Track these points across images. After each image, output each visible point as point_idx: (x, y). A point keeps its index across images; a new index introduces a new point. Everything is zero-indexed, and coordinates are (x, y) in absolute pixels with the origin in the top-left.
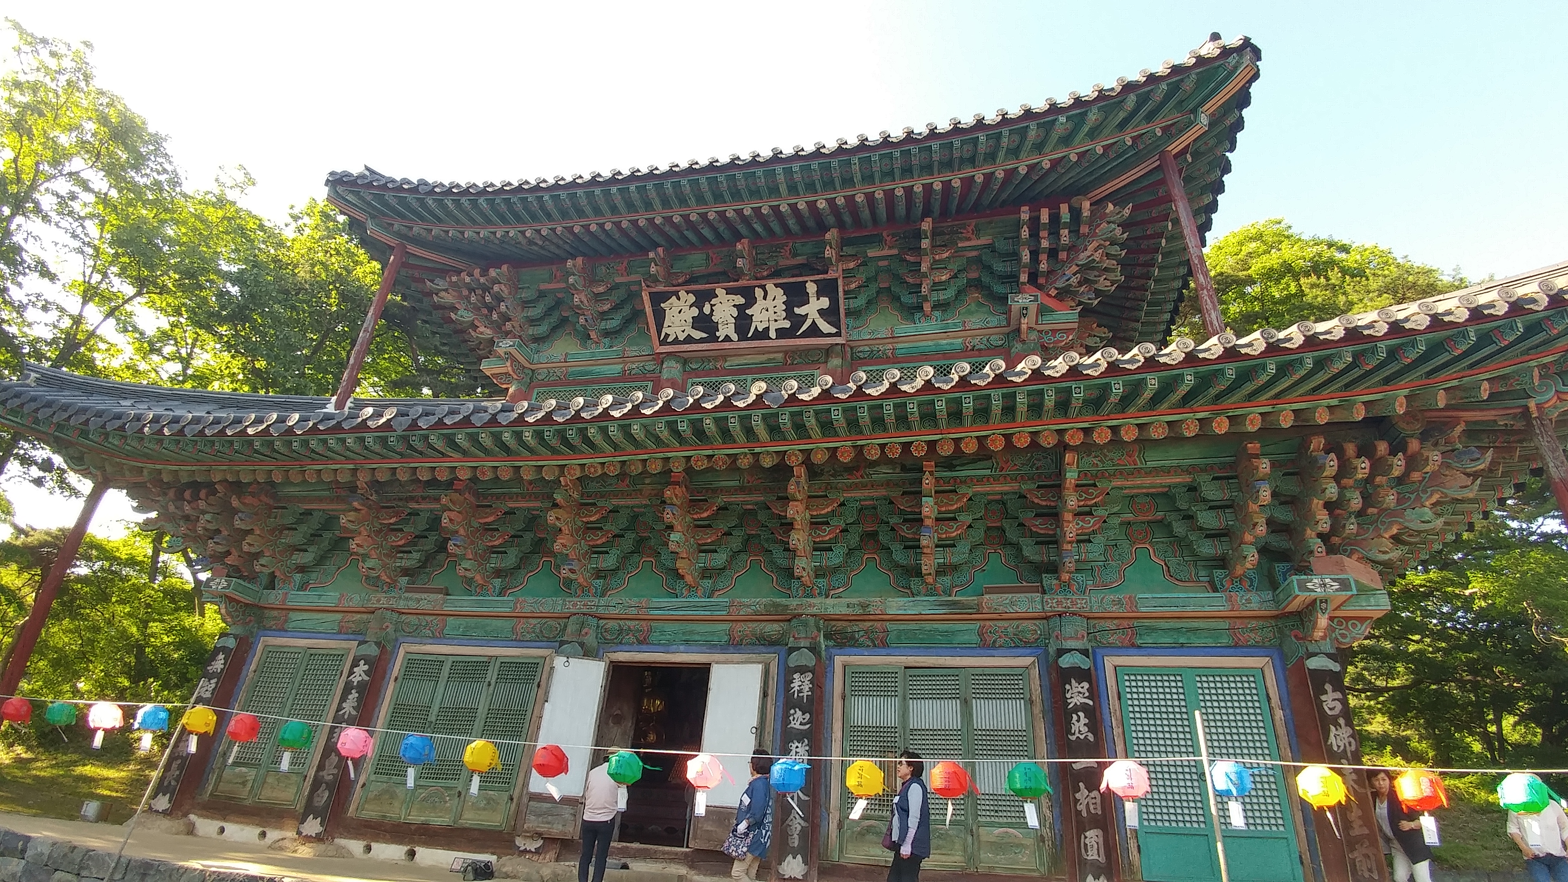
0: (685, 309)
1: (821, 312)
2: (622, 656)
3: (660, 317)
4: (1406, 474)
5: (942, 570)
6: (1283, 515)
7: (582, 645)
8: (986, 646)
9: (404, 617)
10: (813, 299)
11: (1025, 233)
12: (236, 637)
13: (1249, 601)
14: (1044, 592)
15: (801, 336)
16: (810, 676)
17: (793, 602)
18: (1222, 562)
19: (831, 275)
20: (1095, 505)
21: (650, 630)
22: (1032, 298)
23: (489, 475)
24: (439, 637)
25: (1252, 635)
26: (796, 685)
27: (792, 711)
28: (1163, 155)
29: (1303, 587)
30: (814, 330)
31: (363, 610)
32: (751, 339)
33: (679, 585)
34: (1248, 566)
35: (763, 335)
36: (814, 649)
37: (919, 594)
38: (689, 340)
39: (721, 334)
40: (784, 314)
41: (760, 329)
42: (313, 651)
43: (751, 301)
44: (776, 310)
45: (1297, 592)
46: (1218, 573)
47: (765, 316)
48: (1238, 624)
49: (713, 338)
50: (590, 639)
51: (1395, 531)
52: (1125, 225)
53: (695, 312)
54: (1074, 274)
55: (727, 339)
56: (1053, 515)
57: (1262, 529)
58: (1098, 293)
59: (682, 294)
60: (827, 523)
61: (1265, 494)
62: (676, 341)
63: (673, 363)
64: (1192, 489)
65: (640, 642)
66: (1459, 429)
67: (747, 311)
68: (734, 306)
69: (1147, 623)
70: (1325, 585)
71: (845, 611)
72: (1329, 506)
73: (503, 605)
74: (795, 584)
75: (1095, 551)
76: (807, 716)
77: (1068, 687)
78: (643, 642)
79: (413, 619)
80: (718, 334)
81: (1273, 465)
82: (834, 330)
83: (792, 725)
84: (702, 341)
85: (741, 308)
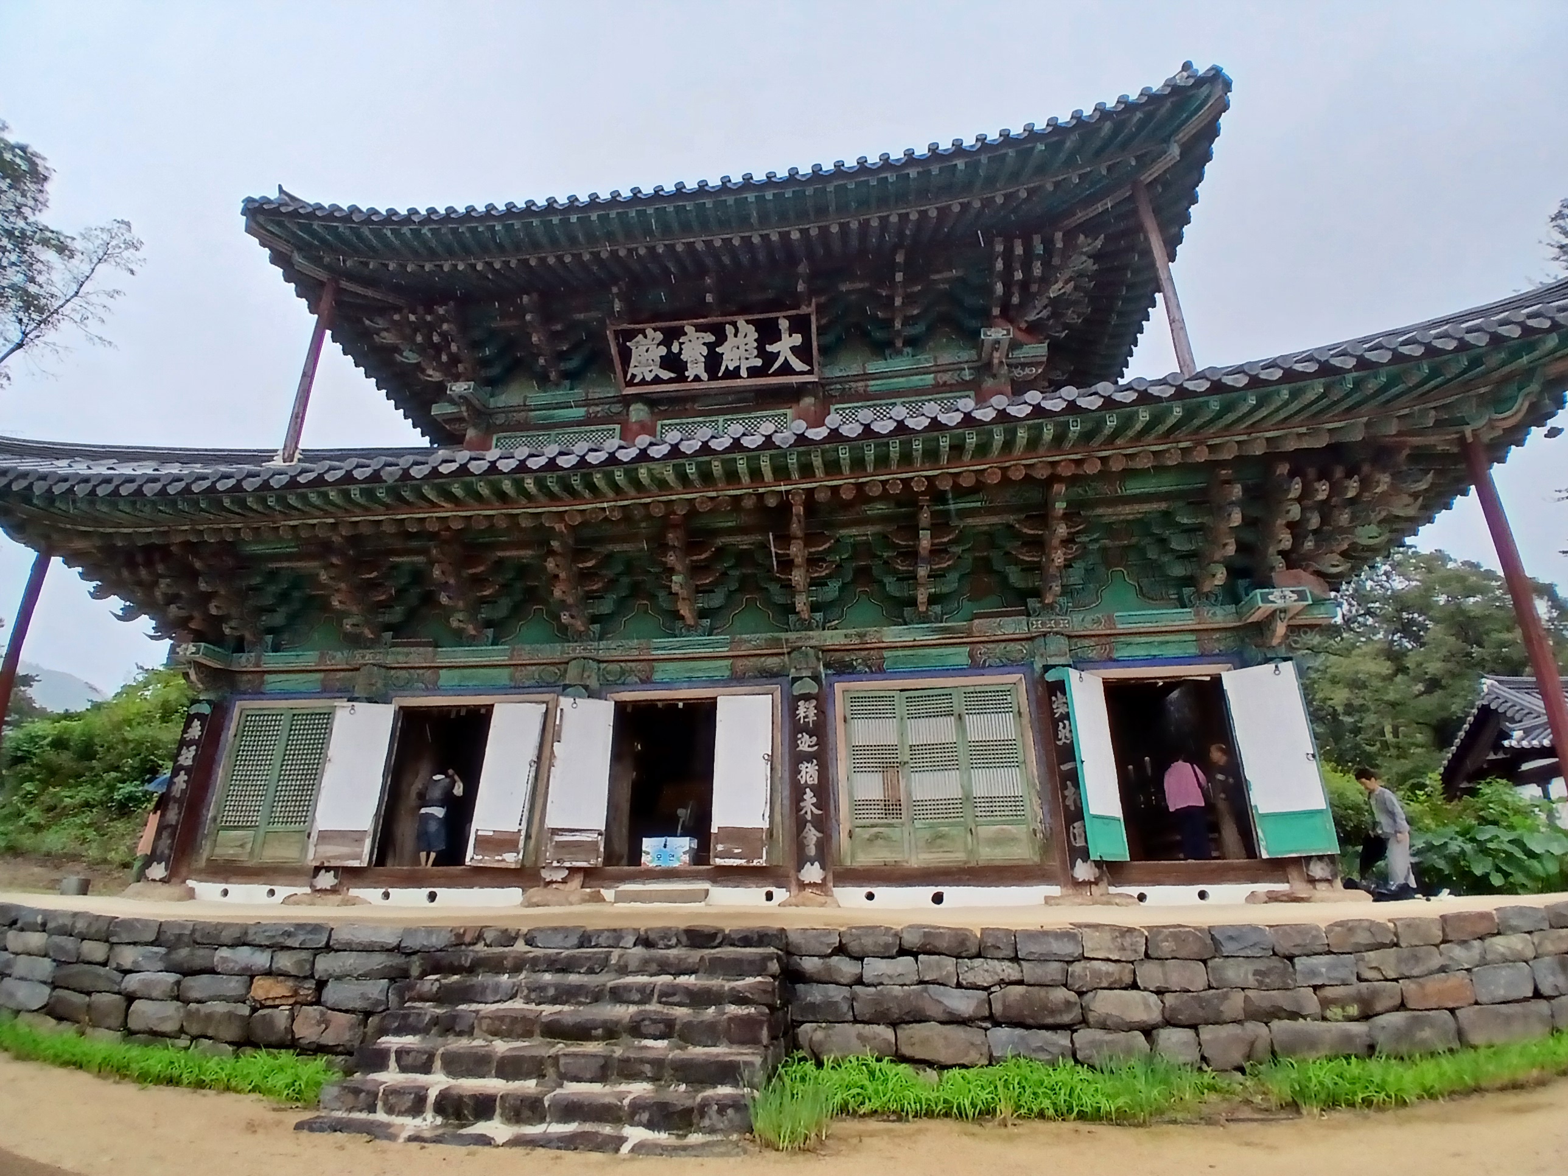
0: (653, 347)
1: (794, 350)
2: (627, 696)
3: (626, 356)
4: (1359, 495)
5: (933, 600)
6: (1249, 537)
7: (586, 687)
8: (976, 667)
9: (393, 672)
10: (785, 336)
11: (999, 265)
12: (209, 702)
13: (1214, 614)
14: (1029, 615)
15: (775, 374)
16: (814, 703)
17: (792, 636)
18: (1190, 581)
19: (804, 310)
20: (1078, 532)
21: (652, 670)
22: (1005, 332)
23: (484, 525)
24: (434, 689)
25: (1216, 645)
26: (801, 712)
27: (800, 736)
28: (1135, 184)
29: (1265, 600)
30: (788, 369)
31: (345, 667)
32: (722, 378)
33: (680, 624)
34: (1217, 583)
35: (734, 374)
36: (816, 678)
37: (912, 622)
38: (657, 380)
39: (690, 374)
40: (755, 352)
41: (731, 368)
42: (295, 712)
43: (721, 338)
44: (747, 347)
45: (1260, 604)
46: (1187, 591)
47: (737, 353)
48: (1205, 636)
49: (682, 378)
50: (594, 683)
51: (1345, 546)
52: (1096, 257)
53: (663, 350)
54: (1045, 307)
55: (697, 378)
56: (1038, 544)
57: (1231, 550)
58: (1066, 326)
59: (649, 332)
60: (824, 561)
61: (1236, 519)
62: (643, 382)
63: (640, 406)
64: (1166, 514)
65: (643, 682)
66: (1406, 452)
67: (717, 349)
68: (704, 344)
69: (1122, 639)
70: (1285, 597)
71: (844, 641)
72: (1291, 525)
73: (498, 654)
74: (792, 618)
75: (1075, 577)
76: (815, 739)
77: (1054, 698)
78: (647, 681)
79: (403, 674)
80: (687, 374)
81: (1246, 490)
82: (807, 368)
83: (801, 748)
84: (670, 381)
85: (711, 346)
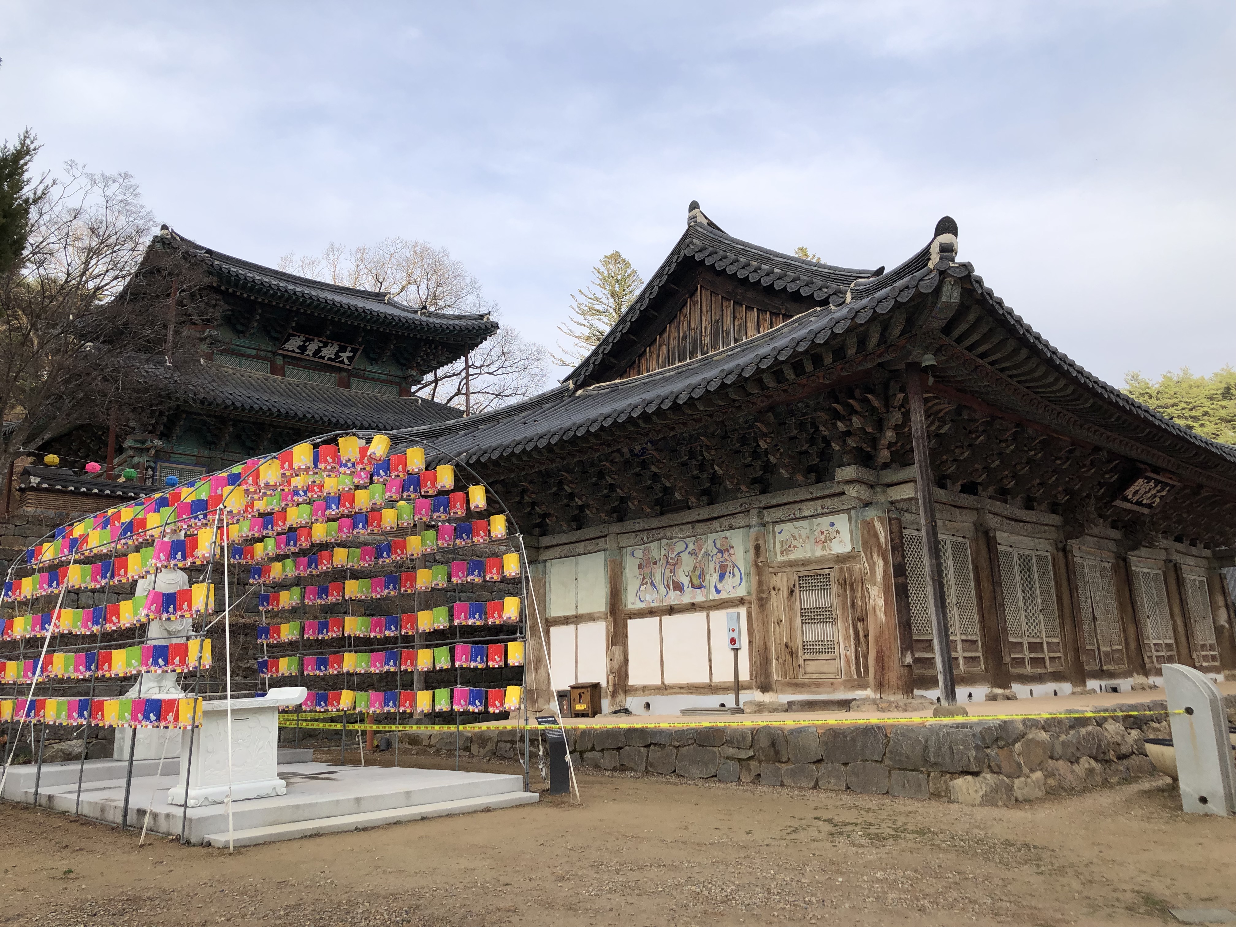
0: (299, 341)
1: (348, 357)
3: (287, 341)
10: (347, 352)
15: (337, 362)
19: (358, 347)
30: (342, 362)
32: (317, 358)
35: (323, 358)
38: (293, 351)
39: (306, 353)
40: (334, 354)
41: (323, 356)
43: (325, 346)
44: (332, 351)
47: (327, 352)
49: (303, 353)
53: (302, 343)
55: (308, 355)
59: (302, 337)
62: (287, 350)
63: (280, 357)
67: (321, 349)
68: (318, 346)
82: (349, 364)
84: (298, 353)
85: (320, 347)
